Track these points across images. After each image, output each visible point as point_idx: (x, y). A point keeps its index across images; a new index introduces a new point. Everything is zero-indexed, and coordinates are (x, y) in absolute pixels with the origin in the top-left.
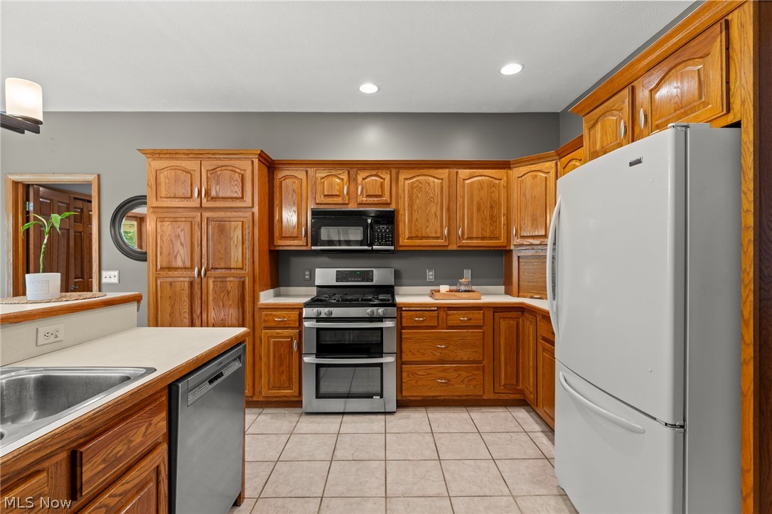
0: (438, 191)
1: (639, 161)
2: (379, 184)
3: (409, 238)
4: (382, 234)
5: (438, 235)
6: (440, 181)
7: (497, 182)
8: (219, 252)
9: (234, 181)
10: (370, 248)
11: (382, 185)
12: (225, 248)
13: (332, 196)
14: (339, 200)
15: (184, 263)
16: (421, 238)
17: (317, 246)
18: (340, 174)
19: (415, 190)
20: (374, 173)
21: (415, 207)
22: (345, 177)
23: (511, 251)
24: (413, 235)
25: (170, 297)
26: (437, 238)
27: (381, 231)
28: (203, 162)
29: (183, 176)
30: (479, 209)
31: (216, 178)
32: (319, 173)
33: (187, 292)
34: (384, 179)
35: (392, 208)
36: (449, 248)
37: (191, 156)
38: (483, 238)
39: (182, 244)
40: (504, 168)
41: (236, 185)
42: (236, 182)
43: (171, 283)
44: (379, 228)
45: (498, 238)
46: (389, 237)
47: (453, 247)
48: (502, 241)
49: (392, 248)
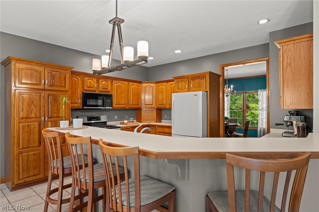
0: (124, 89)
1: (196, 95)
2: (107, 84)
3: (116, 105)
4: (108, 103)
5: (124, 104)
6: (124, 86)
7: (139, 87)
8: (54, 110)
9: (61, 79)
10: (105, 108)
11: (108, 85)
12: (57, 108)
13: (90, 87)
14: (93, 89)
15: (36, 115)
16: (119, 104)
17: (85, 107)
18: (93, 79)
19: (118, 88)
20: (105, 80)
21: (118, 94)
22: (95, 80)
23: (142, 109)
24: (117, 104)
25: (28, 132)
26: (124, 105)
27: (108, 102)
28: (46, 68)
29: (35, 74)
30: (135, 96)
31: (53, 76)
32: (86, 78)
33: (37, 129)
34: (108, 83)
35: (110, 93)
36: (127, 108)
37: (39, 64)
38: (135, 105)
39: (34, 106)
40: (140, 83)
41: (62, 80)
42: (62, 79)
43: (28, 125)
44: (107, 101)
45: (139, 105)
46: (110, 104)
47: (128, 108)
48: (140, 106)
49: (111, 108)
